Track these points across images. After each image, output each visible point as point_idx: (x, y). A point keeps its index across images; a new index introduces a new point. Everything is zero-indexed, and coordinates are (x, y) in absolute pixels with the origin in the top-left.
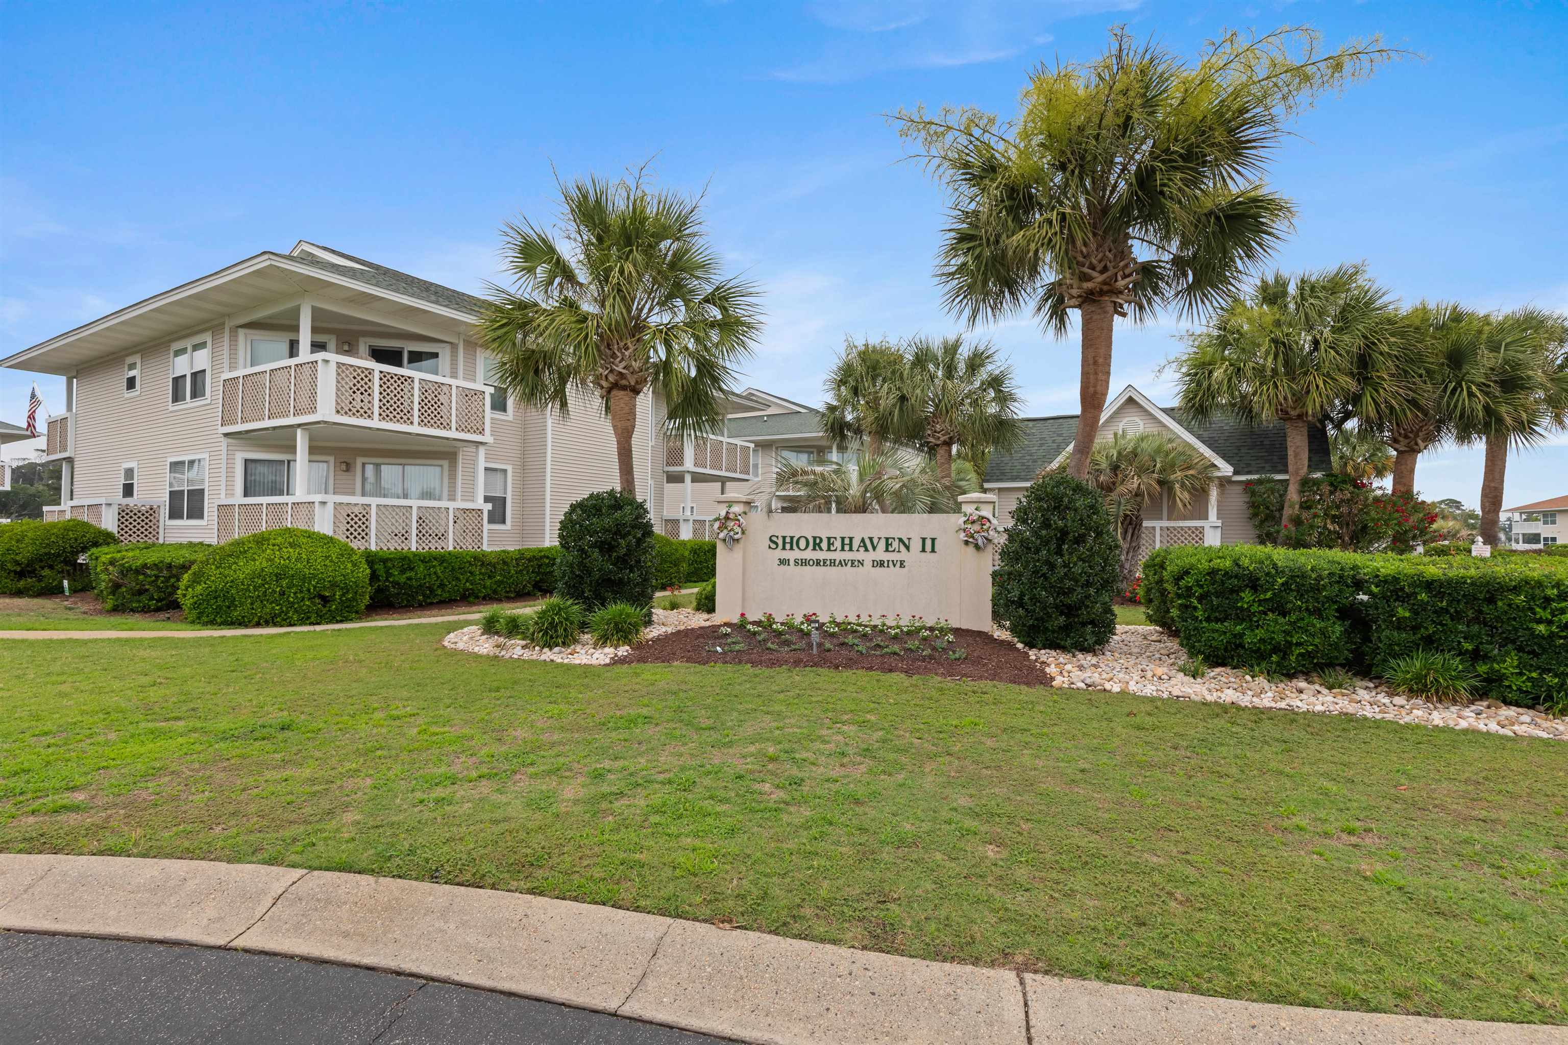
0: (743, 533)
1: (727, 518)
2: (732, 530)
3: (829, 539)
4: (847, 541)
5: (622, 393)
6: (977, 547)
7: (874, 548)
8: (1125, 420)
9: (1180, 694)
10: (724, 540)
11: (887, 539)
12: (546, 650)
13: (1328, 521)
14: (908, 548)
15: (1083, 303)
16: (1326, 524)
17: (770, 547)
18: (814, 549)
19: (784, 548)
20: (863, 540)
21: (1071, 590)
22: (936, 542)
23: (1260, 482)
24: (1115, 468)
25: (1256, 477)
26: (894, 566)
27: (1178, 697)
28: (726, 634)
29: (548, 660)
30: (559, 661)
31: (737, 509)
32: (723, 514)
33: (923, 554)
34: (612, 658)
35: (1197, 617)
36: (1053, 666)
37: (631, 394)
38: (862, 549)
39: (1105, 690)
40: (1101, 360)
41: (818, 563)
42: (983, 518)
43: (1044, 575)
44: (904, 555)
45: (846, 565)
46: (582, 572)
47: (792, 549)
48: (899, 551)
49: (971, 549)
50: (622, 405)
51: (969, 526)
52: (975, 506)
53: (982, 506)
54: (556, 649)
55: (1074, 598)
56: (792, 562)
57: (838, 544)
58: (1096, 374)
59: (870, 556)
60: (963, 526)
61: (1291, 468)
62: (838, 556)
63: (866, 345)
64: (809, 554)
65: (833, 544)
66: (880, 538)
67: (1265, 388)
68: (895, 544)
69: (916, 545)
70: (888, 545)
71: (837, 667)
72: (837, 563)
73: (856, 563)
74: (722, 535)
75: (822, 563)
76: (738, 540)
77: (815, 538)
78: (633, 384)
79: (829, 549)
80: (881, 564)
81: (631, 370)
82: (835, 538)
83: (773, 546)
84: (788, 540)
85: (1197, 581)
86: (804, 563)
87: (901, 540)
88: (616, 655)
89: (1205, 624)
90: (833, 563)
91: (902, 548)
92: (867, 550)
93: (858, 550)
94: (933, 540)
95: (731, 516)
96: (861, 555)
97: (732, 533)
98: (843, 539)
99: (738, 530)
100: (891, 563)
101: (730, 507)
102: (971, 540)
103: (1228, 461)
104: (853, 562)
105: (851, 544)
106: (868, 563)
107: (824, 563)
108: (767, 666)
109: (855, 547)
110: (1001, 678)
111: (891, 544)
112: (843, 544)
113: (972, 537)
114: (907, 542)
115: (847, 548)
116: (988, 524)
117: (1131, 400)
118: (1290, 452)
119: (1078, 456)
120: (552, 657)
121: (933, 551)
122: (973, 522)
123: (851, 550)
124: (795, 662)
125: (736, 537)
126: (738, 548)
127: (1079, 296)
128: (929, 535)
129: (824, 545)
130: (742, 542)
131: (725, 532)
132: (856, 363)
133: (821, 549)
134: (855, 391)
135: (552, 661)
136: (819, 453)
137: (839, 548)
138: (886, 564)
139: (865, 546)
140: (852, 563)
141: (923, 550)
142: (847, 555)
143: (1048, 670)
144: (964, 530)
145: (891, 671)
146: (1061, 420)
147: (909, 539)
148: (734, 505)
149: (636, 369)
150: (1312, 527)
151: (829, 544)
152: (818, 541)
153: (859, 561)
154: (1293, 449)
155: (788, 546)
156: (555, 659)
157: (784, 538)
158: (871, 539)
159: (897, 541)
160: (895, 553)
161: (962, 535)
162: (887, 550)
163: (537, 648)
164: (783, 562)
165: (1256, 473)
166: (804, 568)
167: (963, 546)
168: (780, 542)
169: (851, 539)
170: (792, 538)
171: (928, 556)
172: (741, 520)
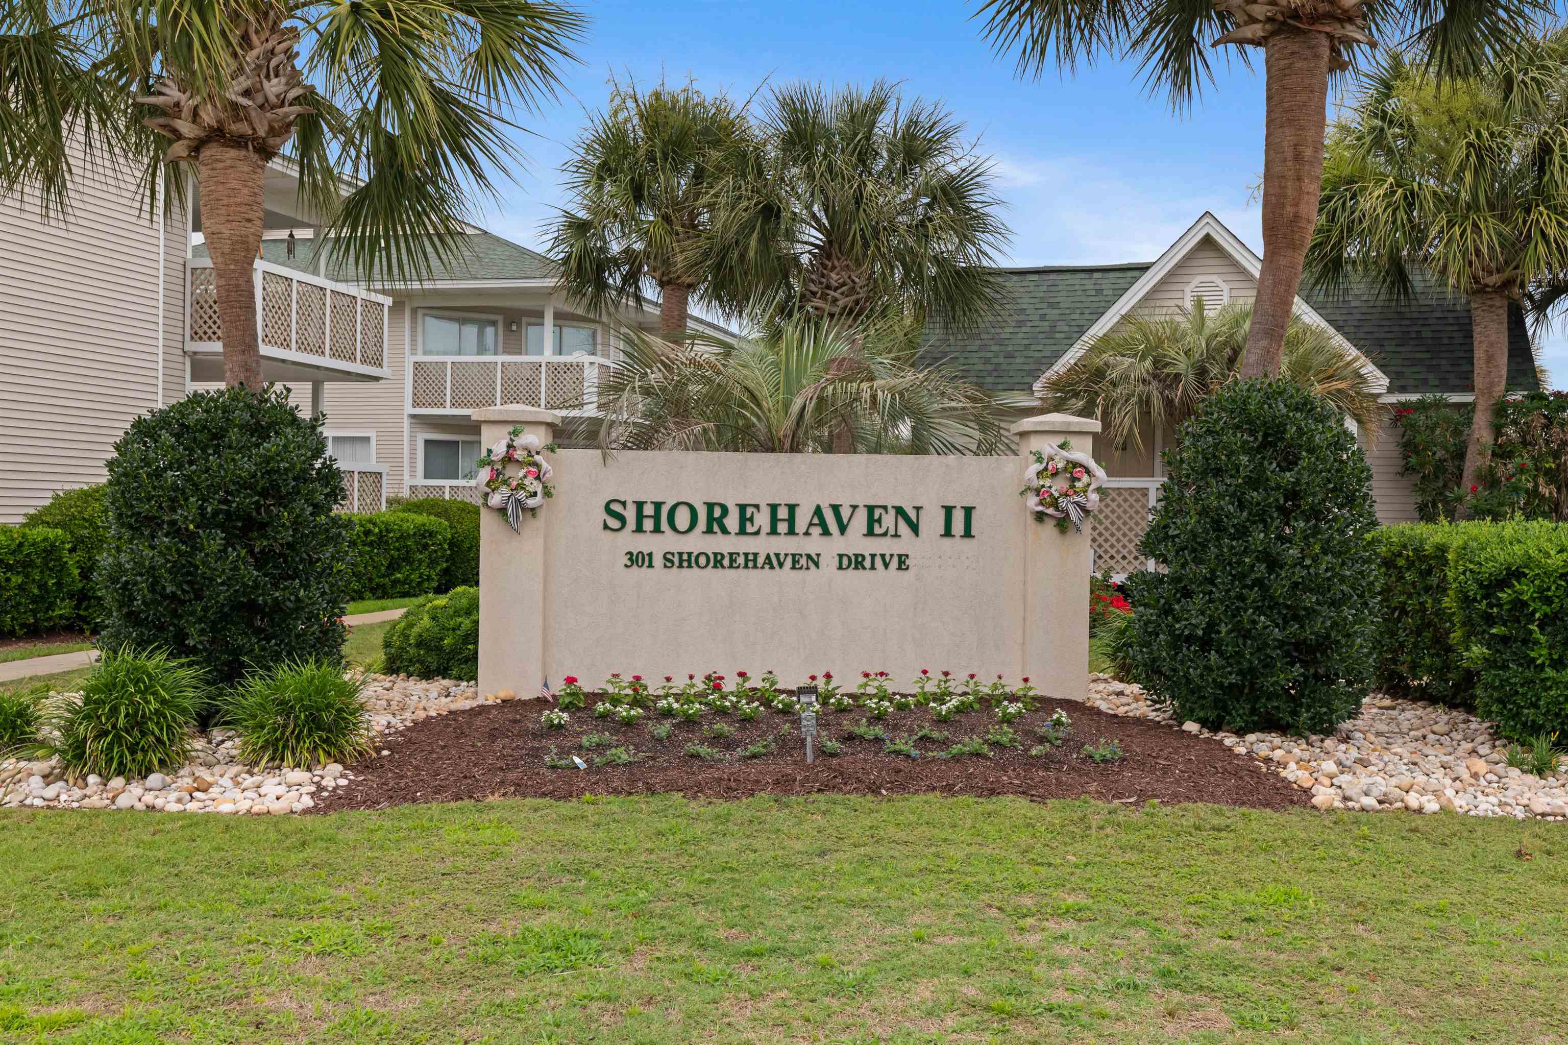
0: (547, 494)
1: (508, 459)
2: (521, 487)
3: (742, 508)
4: (783, 513)
5: (233, 153)
6: (1063, 524)
7: (843, 529)
8: (1197, 280)
9: (1548, 809)
10: (502, 511)
11: (871, 509)
12: (117, 782)
13: (1541, 480)
14: (914, 528)
15: (1273, 34)
16: (1536, 485)
17: (606, 527)
18: (709, 531)
19: (639, 529)
20: (818, 511)
21: (1311, 613)
22: (975, 515)
23: (1421, 406)
24: (1202, 373)
25: (1414, 397)
26: (886, 565)
27: (1543, 815)
28: (560, 726)
29: (140, 806)
30: (174, 807)
31: (534, 438)
32: (500, 449)
33: (947, 541)
34: (312, 795)
35: (1534, 660)
36: (1292, 766)
37: (255, 157)
38: (816, 531)
39: (1407, 808)
40: (1308, 152)
41: (717, 561)
42: (1075, 464)
43: (1259, 582)
44: (906, 543)
45: (781, 565)
46: (179, 586)
47: (657, 530)
48: (896, 535)
49: (1049, 529)
50: (235, 184)
51: (1048, 482)
52: (1060, 440)
53: (1073, 441)
54: (155, 779)
55: (1319, 626)
56: (658, 561)
57: (762, 520)
58: (1299, 179)
59: (837, 544)
60: (1036, 483)
61: (1479, 382)
62: (763, 545)
63: (657, 96)
64: (697, 542)
65: (751, 519)
66: (854, 507)
67: (1457, 231)
68: (888, 520)
69: (932, 522)
70: (872, 521)
71: (874, 789)
72: (761, 560)
73: (803, 561)
74: (496, 500)
75: (726, 562)
76: (533, 510)
77: (710, 506)
78: (262, 133)
79: (742, 531)
80: (858, 562)
81: (260, 100)
82: (757, 507)
83: (614, 523)
84: (649, 510)
85: (1541, 590)
86: (687, 561)
87: (900, 511)
88: (320, 788)
89: (1550, 672)
90: (751, 561)
91: (903, 528)
92: (826, 532)
93: (807, 533)
94: (968, 511)
95: (519, 455)
96: (814, 544)
97: (521, 495)
98: (774, 508)
99: (537, 487)
100: (878, 560)
101: (515, 433)
102: (1050, 511)
103: (1382, 367)
104: (795, 559)
105: (791, 521)
106: (829, 562)
107: (732, 561)
108: (718, 795)
109: (801, 527)
110: (1212, 795)
111: (879, 521)
112: (774, 520)
113: (1055, 504)
114: (912, 515)
115: (783, 527)
116: (1085, 479)
117: (1208, 242)
118: (1479, 354)
119: (1265, 343)
120: (149, 798)
121: (968, 534)
122: (1055, 474)
123: (791, 532)
124: (777, 782)
125: (531, 502)
126: (533, 530)
127: (1270, 20)
128: (958, 501)
129: (732, 522)
130: (542, 515)
131: (505, 490)
132: (636, 130)
133: (725, 531)
134: (638, 193)
135: (151, 808)
136: (508, 325)
137: (766, 528)
138: (867, 564)
139: (823, 524)
140: (795, 562)
141: (948, 533)
142: (783, 545)
143: (1283, 773)
144: (1038, 492)
145: (992, 792)
146: (1052, 276)
147: (918, 509)
148: (527, 429)
149: (273, 99)
150: (1516, 490)
151: (744, 520)
152: (717, 512)
153: (809, 557)
154: (1484, 347)
155: (648, 524)
156: (159, 802)
157: (640, 505)
158: (836, 509)
159: (892, 512)
160: (887, 541)
161: (1032, 501)
162: (870, 533)
163: (92, 779)
164: (636, 560)
165: (1415, 389)
166: (685, 571)
167: (1030, 520)
168: (630, 514)
169: (792, 508)
170: (658, 506)
171: (957, 544)
172: (545, 465)
